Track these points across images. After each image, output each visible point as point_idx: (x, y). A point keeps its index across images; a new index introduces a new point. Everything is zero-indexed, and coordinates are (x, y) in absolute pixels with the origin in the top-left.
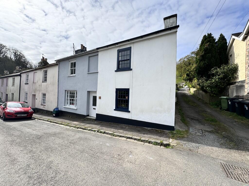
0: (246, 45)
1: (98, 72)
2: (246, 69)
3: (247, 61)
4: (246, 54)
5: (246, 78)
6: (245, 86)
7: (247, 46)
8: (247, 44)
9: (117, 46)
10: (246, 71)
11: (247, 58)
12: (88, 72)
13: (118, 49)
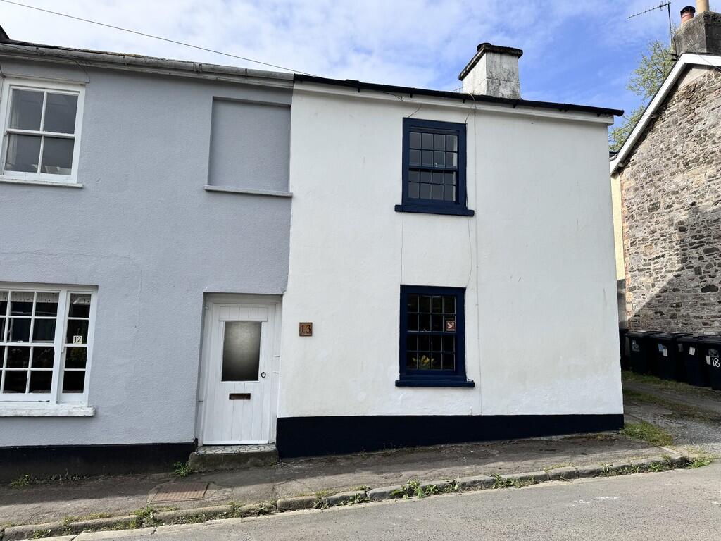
0: (622, 190)
1: (290, 198)
2: (625, 251)
3: (627, 230)
4: (622, 213)
5: (626, 274)
6: (626, 296)
7: (624, 192)
8: (624, 188)
9: (407, 99)
10: (625, 256)
11: (627, 224)
12: (209, 183)
13: (408, 113)
